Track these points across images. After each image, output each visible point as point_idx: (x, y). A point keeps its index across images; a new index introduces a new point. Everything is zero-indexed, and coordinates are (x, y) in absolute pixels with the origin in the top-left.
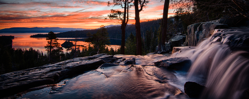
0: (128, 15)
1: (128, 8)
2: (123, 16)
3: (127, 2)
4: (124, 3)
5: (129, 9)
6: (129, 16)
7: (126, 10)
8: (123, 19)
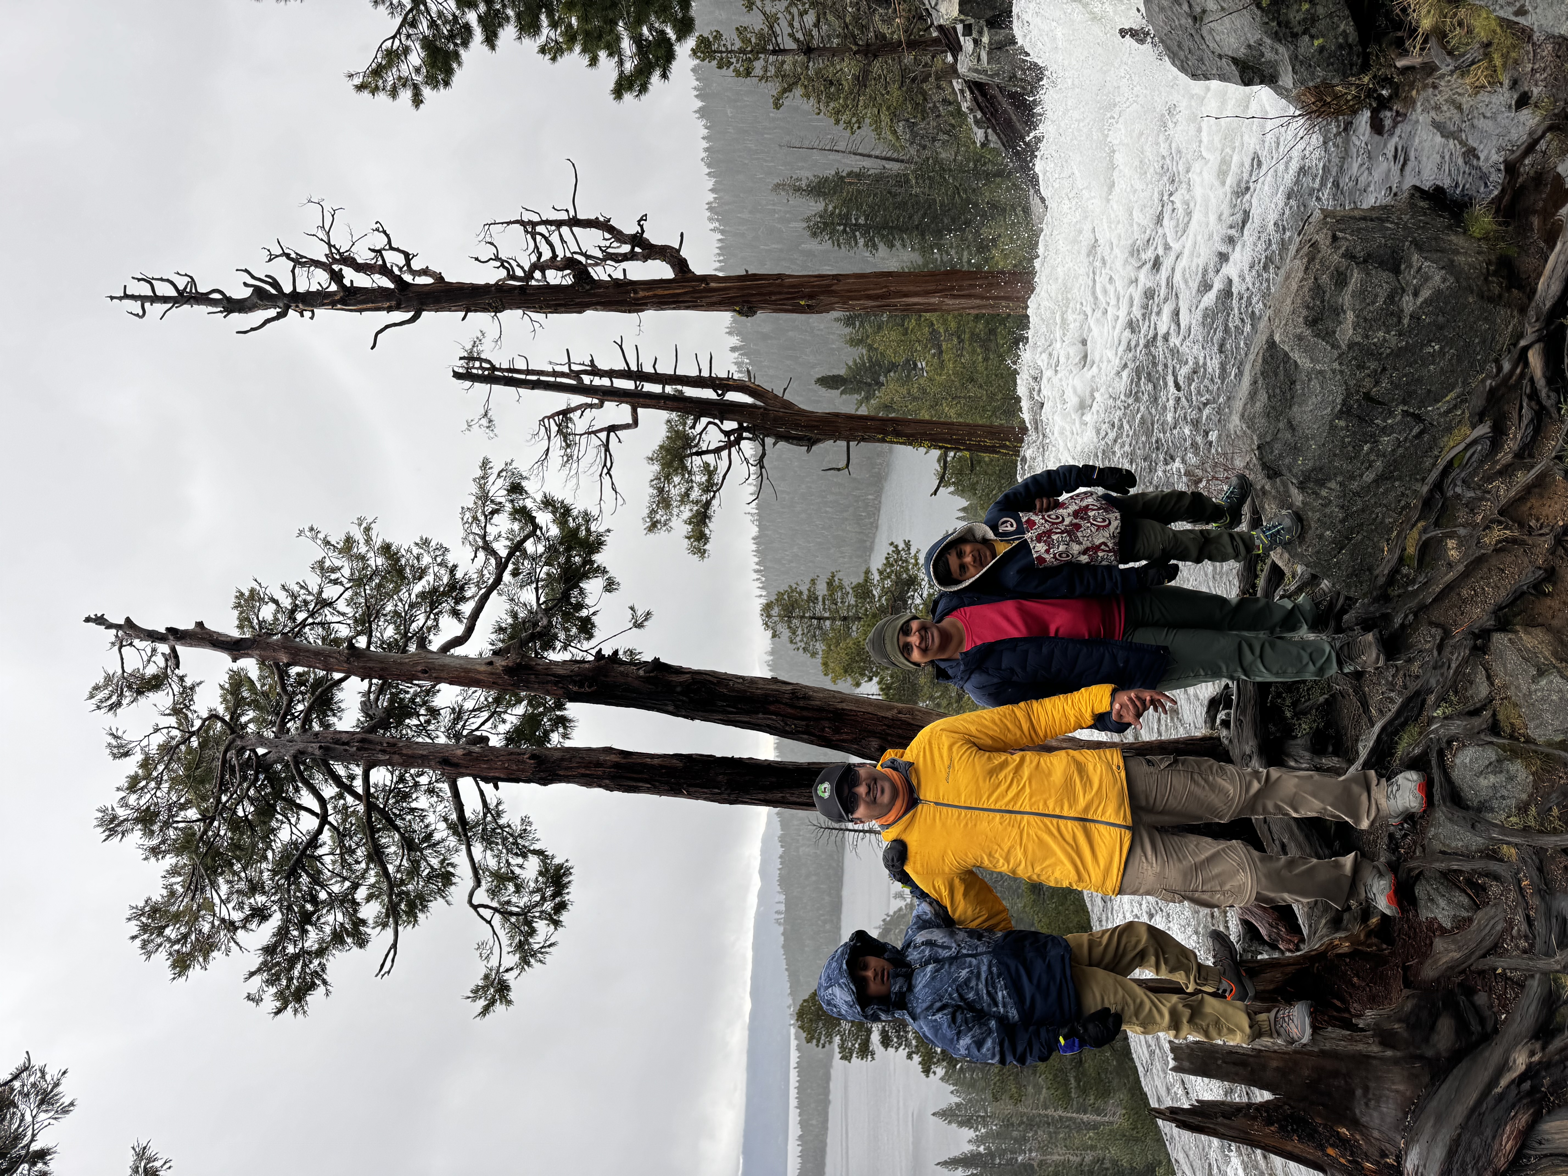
0: (698, 382)
1: (640, 376)
2: (704, 420)
3: (586, 379)
4: (591, 406)
5: (648, 369)
6: (705, 374)
7: (650, 396)
8: (730, 425)
